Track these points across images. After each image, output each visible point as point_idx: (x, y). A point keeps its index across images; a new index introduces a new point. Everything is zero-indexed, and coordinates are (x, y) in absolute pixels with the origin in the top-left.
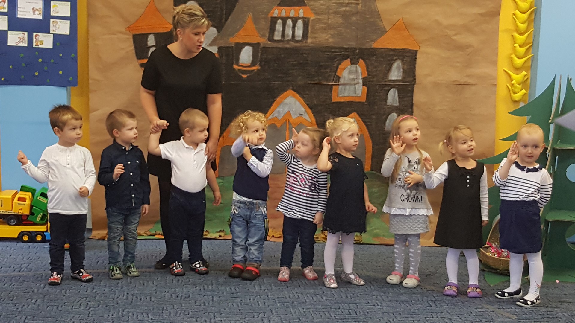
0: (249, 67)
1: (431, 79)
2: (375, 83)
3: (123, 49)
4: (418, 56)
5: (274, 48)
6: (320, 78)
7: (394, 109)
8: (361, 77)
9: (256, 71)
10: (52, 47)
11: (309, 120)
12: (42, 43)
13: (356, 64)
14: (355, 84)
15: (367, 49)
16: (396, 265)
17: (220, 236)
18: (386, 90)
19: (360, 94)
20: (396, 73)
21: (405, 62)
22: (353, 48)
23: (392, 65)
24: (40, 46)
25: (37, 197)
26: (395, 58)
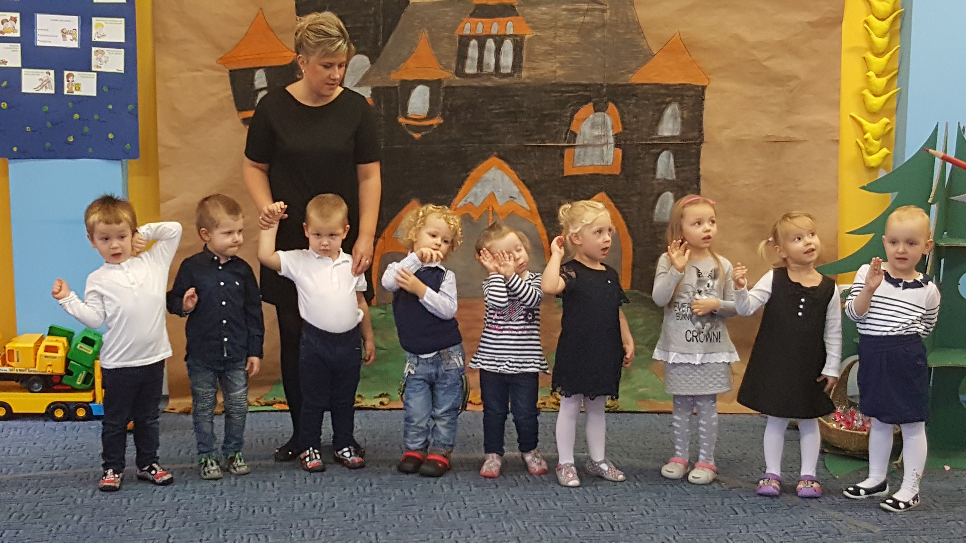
0: (424, 119)
1: (728, 133)
2: (635, 142)
3: (213, 95)
4: (708, 95)
5: (463, 87)
6: (544, 136)
7: (667, 185)
8: (611, 133)
9: (435, 127)
10: (95, 94)
11: (526, 206)
13: (604, 111)
14: (602, 145)
15: (621, 86)
16: (677, 447)
17: (382, 403)
18: (653, 154)
19: (611, 161)
20: (670, 125)
21: (685, 105)
22: (596, 84)
23: (663, 111)
24: (76, 93)
25: (76, 345)
26: (668, 99)
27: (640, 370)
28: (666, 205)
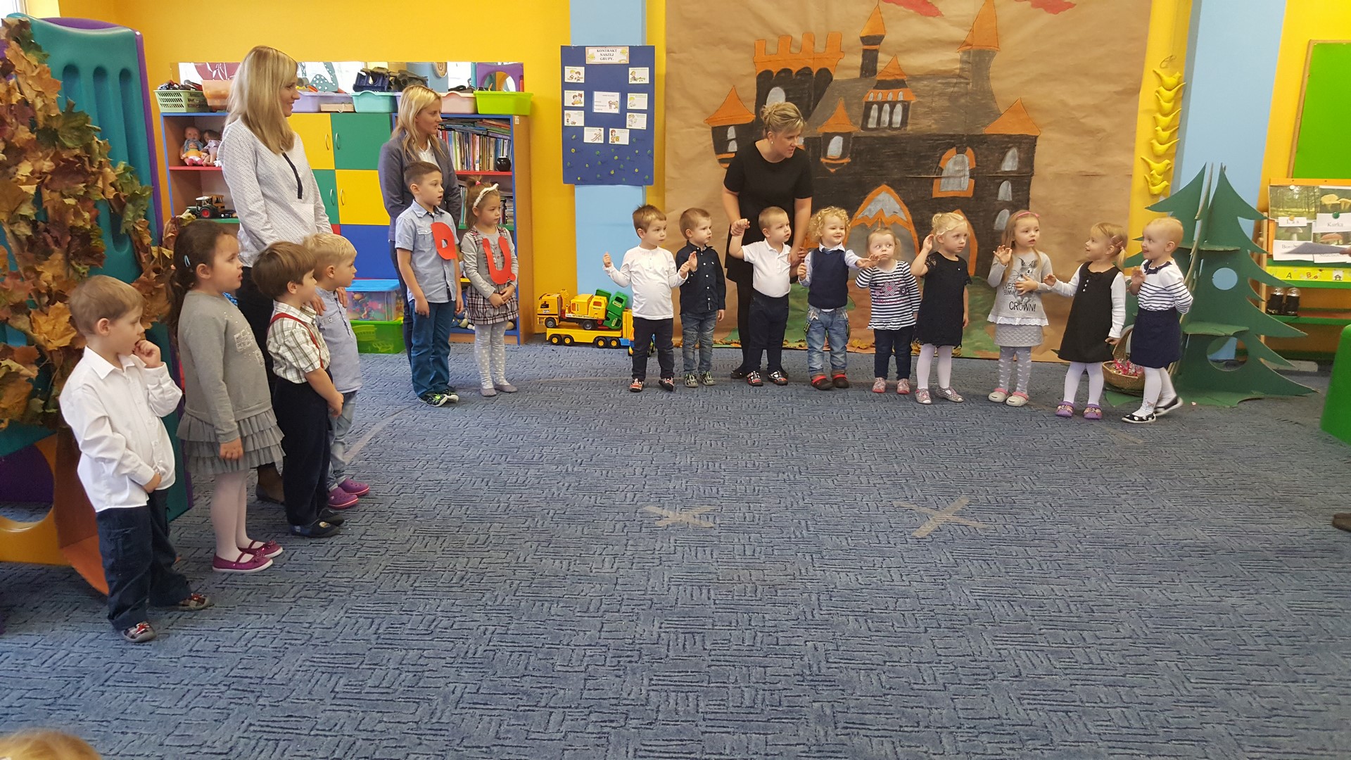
0: (838, 159)
1: (1052, 169)
2: (984, 175)
3: (700, 144)
4: (1038, 142)
5: (865, 137)
6: (920, 170)
7: (1006, 205)
8: (968, 169)
9: (845, 164)
10: (628, 144)
11: (904, 218)
12: (618, 139)
13: (963, 154)
14: (961, 177)
15: (976, 136)
16: (1001, 381)
18: (997, 183)
19: (966, 188)
20: (1010, 163)
21: (1022, 149)
22: (961, 135)
23: (1006, 153)
24: (616, 143)
25: (612, 302)
26: (1010, 145)
27: (977, 330)
28: (1003, 218)
